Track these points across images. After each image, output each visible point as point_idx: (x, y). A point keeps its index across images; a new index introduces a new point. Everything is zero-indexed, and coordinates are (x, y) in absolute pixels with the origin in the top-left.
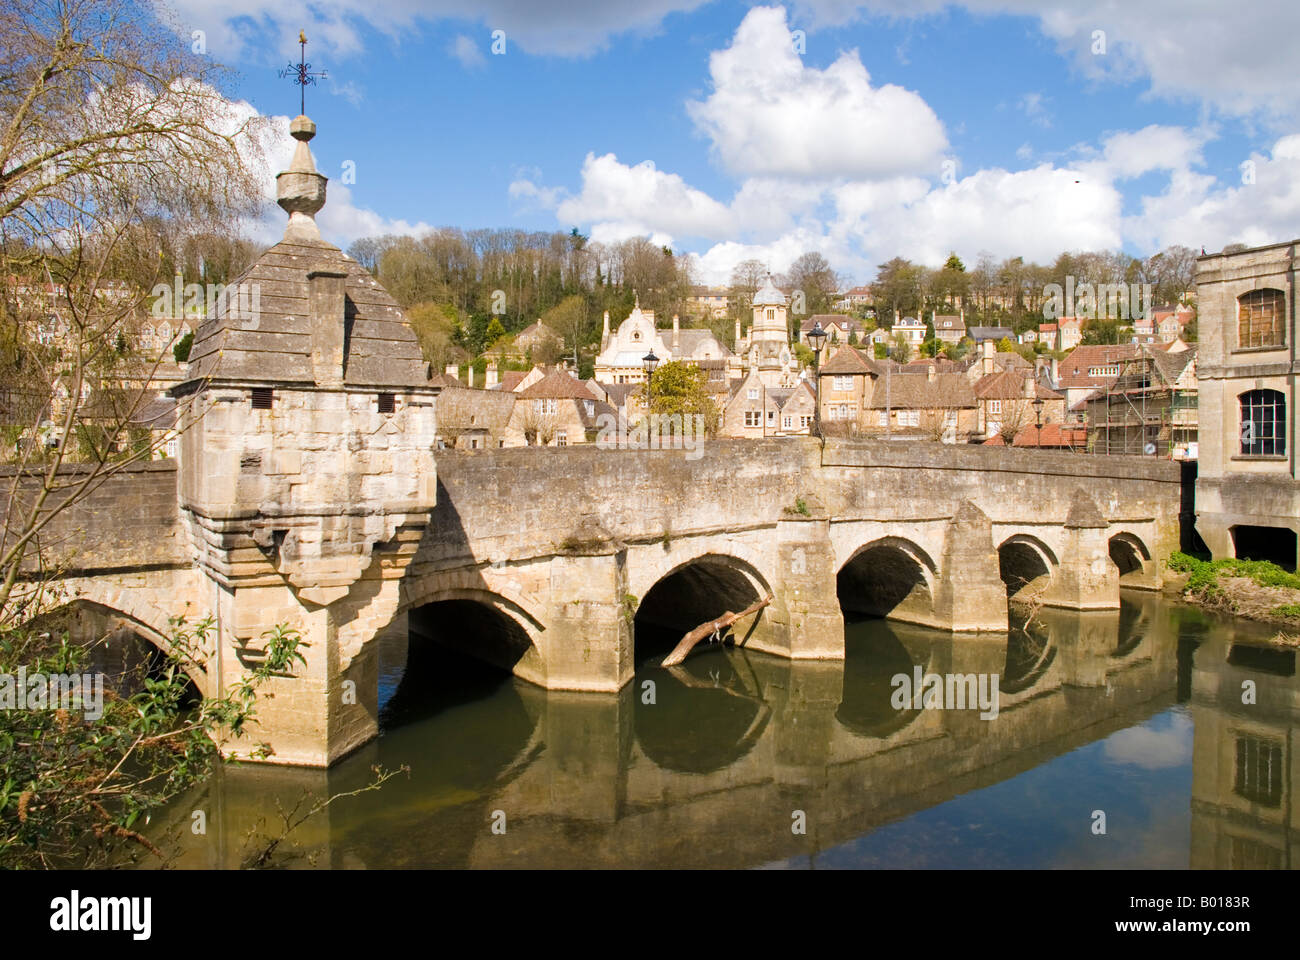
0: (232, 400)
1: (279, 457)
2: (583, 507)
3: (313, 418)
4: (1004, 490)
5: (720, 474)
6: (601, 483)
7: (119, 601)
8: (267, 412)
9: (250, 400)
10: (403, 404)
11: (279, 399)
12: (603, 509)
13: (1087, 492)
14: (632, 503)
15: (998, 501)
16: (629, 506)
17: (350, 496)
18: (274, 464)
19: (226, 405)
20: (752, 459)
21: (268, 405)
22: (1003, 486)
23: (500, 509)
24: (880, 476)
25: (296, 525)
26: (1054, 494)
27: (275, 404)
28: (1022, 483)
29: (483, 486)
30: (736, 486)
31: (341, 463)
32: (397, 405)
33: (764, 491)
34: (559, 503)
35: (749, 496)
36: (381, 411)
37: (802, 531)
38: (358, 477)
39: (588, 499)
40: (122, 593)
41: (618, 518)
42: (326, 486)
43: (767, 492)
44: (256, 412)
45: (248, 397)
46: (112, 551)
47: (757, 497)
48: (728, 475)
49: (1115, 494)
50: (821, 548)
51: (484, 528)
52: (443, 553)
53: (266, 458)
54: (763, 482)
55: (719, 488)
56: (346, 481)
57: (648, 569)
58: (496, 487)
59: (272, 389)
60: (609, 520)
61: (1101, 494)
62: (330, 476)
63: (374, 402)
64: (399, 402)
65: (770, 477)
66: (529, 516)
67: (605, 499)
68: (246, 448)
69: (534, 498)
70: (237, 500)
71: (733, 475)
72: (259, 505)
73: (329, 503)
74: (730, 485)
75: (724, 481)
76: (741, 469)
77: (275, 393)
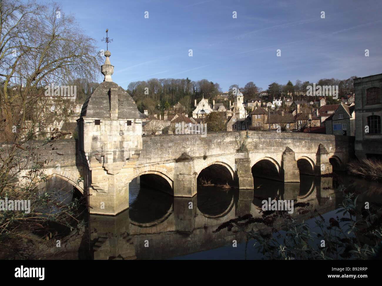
0: (89, 123)
1: (102, 137)
2: (183, 150)
3: (111, 127)
4: (298, 144)
5: (219, 141)
6: (187, 143)
7: (64, 174)
8: (99, 126)
9: (94, 123)
10: (133, 123)
11: (101, 122)
12: (188, 150)
13: (322, 144)
15: (297, 147)
16: (195, 149)
17: (120, 147)
18: (101, 139)
20: (228, 136)
21: (99, 124)
22: (298, 143)
23: (161, 150)
24: (263, 141)
25: (106, 154)
26: (313, 145)
27: (101, 124)
28: (304, 142)
29: (156, 144)
30: (224, 144)
31: (118, 139)
33: (231, 145)
34: (176, 149)
35: (227, 146)
36: (127, 125)
37: (242, 155)
38: (121, 142)
39: (184, 147)
40: (65, 172)
41: (192, 152)
42: (114, 144)
43: (232, 145)
44: (96, 126)
45: (94, 122)
46: (62, 162)
47: (229, 147)
48: (222, 141)
49: (331, 145)
50: (248, 160)
51: (157, 155)
52: (146, 162)
53: (99, 137)
54: (231, 142)
55: (219, 144)
56: (119, 143)
57: (199, 166)
58: (160, 144)
59: (100, 120)
60: (190, 153)
61: (327, 145)
62: (115, 142)
63: (126, 123)
64: (132, 123)
65: (233, 141)
66: (169, 152)
67: (188, 147)
68: (94, 135)
69: (170, 147)
70: (91, 148)
71: (223, 141)
72: (97, 149)
73: (115, 149)
74: (222, 143)
75: (221, 142)
76: (225, 139)
77: (101, 121)
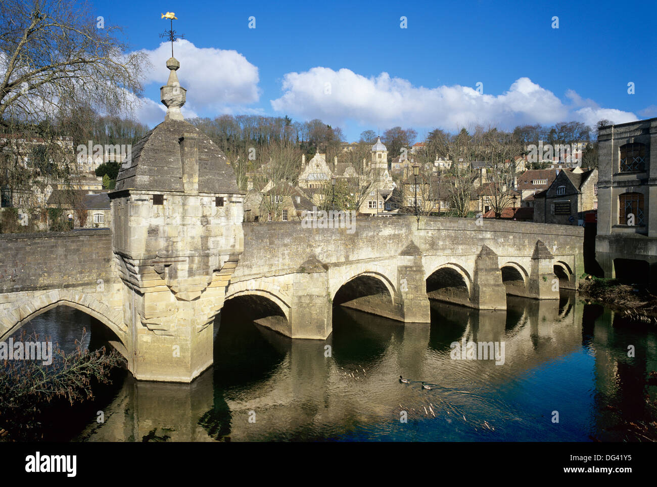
0: (142, 200)
1: (167, 228)
2: (308, 250)
3: (184, 209)
4: (503, 241)
5: (371, 234)
6: (317, 238)
7: (82, 300)
8: (161, 206)
9: (152, 201)
10: (228, 202)
11: (166, 200)
12: (318, 251)
13: (542, 241)
14: (331, 247)
15: (500, 246)
16: (330, 249)
17: (202, 247)
18: (164, 232)
19: (140, 203)
20: (386, 226)
21: (162, 204)
22: (502, 239)
23: (270, 252)
24: (445, 234)
25: (175, 262)
26: (526, 242)
27: (165, 202)
28: (511, 237)
29: (262, 240)
30: (379, 239)
31: (198, 231)
32: (224, 203)
33: (391, 242)
34: (297, 248)
35: (384, 244)
36: (217, 206)
37: (409, 261)
38: (205, 238)
39: (311, 246)
40: (84, 296)
41: (325, 255)
42: (190, 243)
43: (393, 242)
44: (156, 206)
45: (151, 199)
46: (78, 275)
47: (388, 245)
48: (375, 234)
49: (556, 243)
50: (419, 269)
51: (263, 260)
52: (243, 273)
53: (161, 229)
54: (391, 237)
55: (371, 241)
56: (200, 239)
57: (338, 279)
58: (268, 240)
59: (163, 195)
60: (321, 256)
61: (549, 242)
62: (193, 238)
63: (213, 201)
64: (226, 201)
65: (394, 235)
66: (283, 254)
67: (319, 246)
68: (151, 225)
69: (285, 245)
70: (146, 250)
71: (378, 234)
72: (157, 252)
73: (192, 251)
74: (376, 239)
75: (373, 237)
76: (382, 231)
77: (165, 197)
